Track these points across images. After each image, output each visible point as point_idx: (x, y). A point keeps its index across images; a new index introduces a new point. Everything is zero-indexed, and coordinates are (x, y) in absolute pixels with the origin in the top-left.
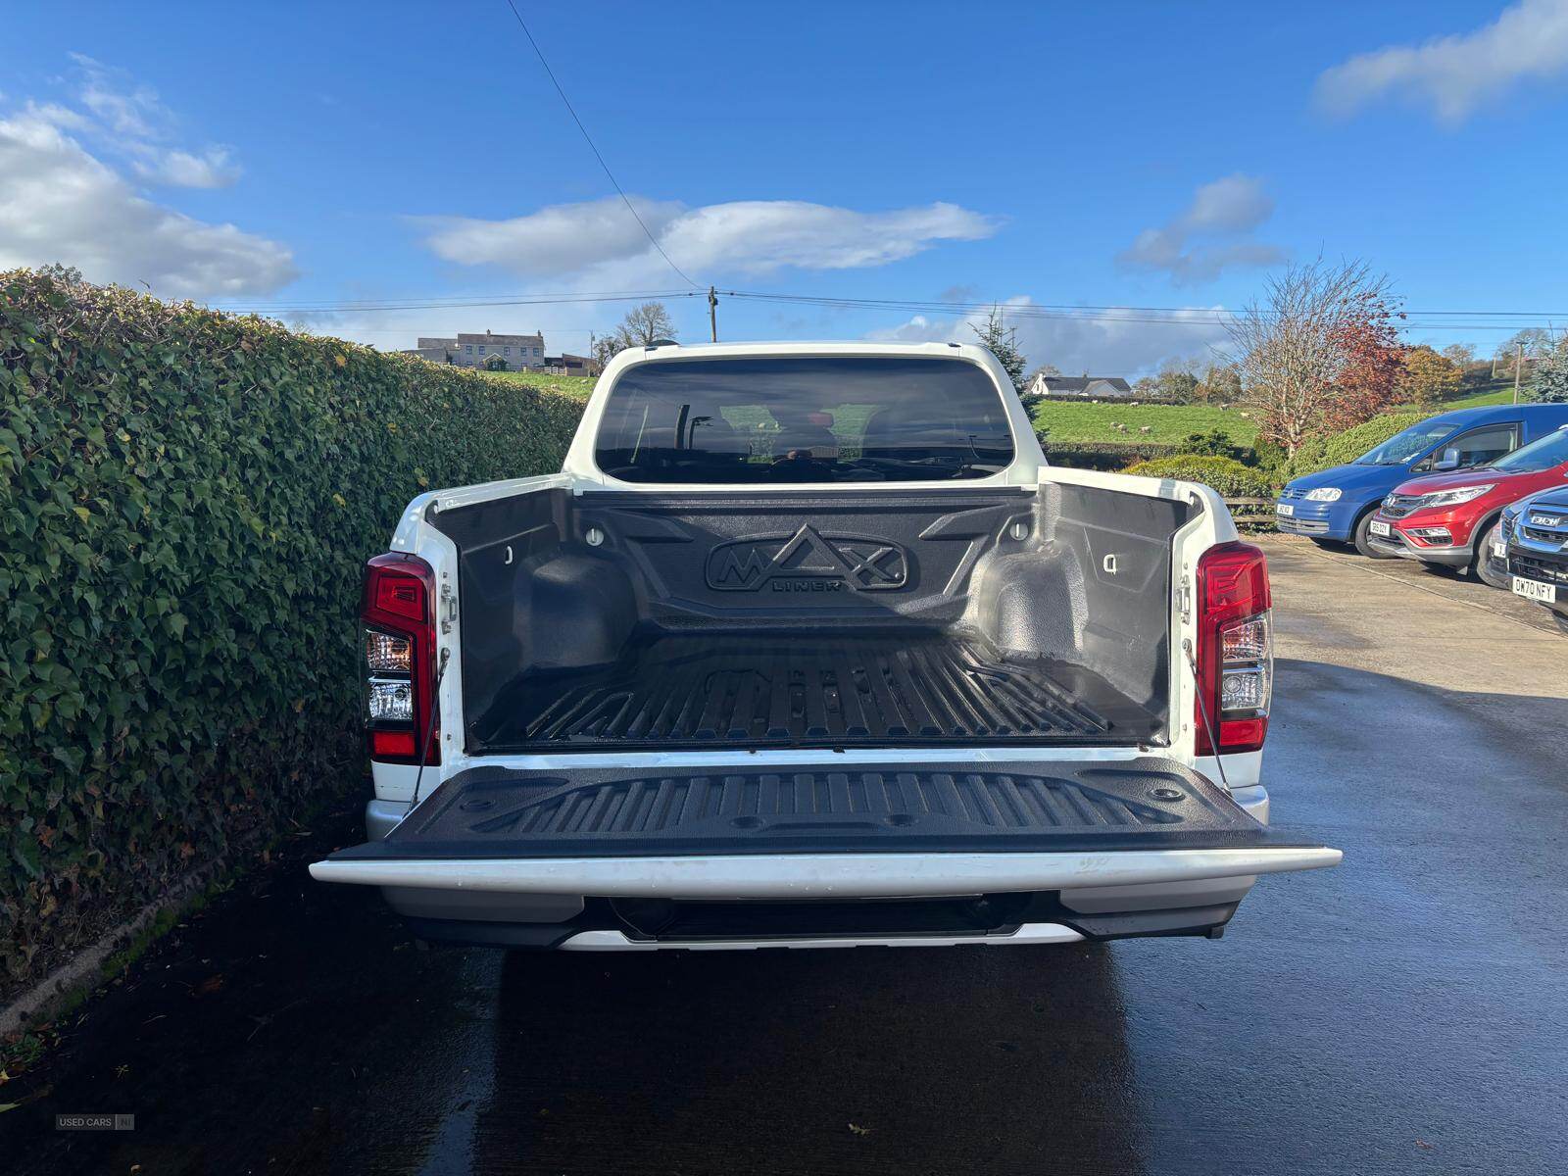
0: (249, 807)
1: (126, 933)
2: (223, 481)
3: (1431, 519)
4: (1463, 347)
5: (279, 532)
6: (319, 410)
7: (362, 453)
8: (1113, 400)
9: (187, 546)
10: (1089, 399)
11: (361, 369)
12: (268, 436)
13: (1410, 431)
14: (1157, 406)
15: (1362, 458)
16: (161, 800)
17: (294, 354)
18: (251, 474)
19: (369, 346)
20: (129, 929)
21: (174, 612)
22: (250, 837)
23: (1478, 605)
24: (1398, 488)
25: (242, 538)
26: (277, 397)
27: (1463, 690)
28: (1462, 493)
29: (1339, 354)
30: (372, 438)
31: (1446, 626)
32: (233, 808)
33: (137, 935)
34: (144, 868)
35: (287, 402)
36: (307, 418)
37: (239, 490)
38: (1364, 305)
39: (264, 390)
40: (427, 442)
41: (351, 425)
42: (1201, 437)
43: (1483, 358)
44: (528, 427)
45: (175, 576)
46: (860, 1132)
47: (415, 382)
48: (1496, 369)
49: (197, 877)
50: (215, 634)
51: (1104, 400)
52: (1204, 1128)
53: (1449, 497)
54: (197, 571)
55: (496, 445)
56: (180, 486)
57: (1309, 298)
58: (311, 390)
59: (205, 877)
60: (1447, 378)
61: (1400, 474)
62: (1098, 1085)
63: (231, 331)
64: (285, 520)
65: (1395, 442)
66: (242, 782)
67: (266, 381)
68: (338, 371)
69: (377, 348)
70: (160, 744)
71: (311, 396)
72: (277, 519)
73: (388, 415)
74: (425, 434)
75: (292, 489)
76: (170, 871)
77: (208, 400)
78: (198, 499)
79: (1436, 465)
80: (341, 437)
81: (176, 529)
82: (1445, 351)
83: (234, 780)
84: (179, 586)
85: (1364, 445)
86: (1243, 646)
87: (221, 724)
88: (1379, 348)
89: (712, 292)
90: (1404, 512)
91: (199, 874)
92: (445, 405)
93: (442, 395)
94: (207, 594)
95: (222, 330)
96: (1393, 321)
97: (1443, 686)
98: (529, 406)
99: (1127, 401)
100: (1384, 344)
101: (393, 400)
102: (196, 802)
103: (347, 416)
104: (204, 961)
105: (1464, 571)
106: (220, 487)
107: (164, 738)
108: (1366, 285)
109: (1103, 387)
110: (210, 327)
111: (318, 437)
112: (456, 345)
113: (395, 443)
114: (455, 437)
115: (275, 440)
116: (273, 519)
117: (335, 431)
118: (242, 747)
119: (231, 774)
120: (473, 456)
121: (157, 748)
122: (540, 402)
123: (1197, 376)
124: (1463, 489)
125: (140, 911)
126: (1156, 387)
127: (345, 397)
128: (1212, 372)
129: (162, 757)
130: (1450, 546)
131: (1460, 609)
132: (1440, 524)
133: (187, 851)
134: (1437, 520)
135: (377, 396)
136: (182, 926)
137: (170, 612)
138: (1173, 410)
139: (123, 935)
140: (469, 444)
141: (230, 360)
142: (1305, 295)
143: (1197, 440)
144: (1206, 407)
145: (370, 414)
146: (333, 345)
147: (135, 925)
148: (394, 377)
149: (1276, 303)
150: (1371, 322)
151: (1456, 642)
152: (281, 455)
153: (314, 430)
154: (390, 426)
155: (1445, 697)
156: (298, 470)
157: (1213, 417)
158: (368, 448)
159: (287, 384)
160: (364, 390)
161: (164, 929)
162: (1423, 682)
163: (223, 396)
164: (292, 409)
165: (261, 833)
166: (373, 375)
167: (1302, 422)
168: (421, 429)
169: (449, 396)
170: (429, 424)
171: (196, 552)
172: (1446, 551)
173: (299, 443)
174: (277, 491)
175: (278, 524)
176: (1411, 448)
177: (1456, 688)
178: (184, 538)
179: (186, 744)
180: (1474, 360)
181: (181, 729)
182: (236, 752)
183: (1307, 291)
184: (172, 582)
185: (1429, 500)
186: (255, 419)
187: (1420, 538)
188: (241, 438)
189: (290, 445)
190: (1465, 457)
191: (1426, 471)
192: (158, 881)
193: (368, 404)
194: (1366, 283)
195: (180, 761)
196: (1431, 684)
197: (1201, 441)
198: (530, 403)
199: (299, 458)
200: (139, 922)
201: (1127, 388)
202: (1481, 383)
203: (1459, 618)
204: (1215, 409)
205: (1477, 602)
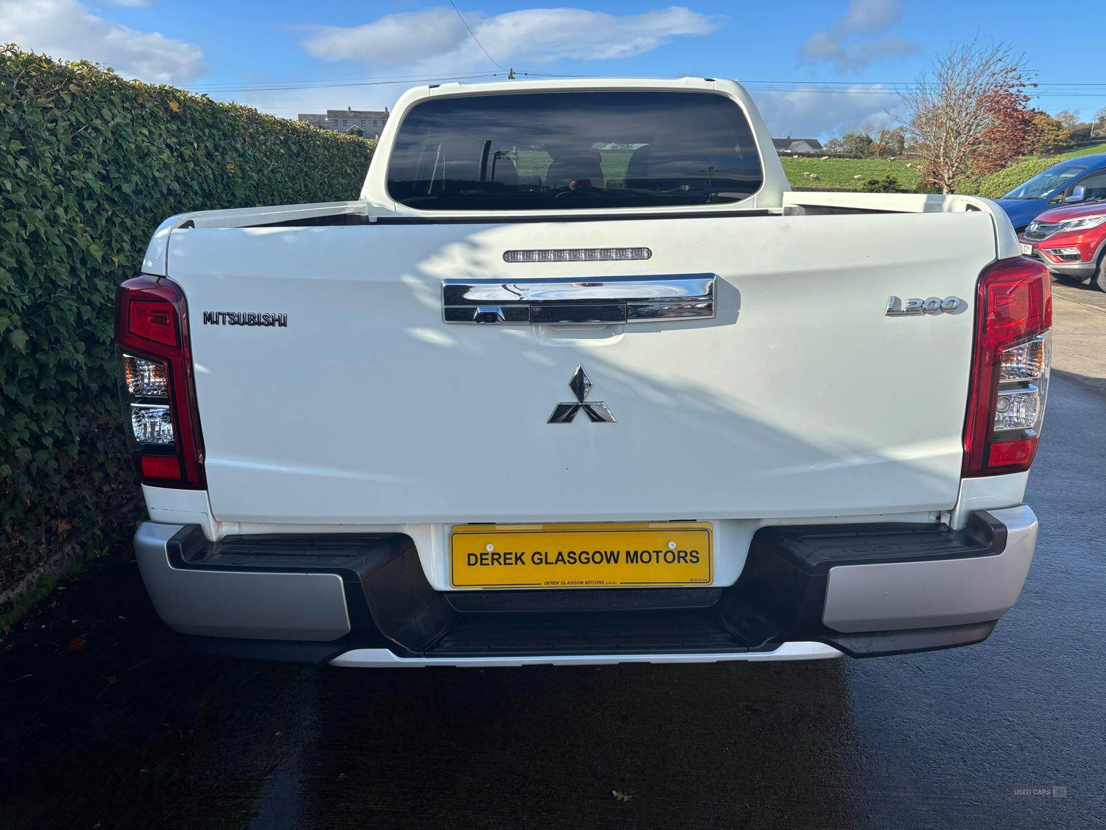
0: (121, 487)
1: (9, 598)
2: (60, 211)
3: (1065, 241)
4: (1071, 112)
5: (122, 256)
6: (153, 149)
7: (203, 190)
8: (808, 155)
9: (27, 270)
10: (791, 155)
11: (197, 115)
12: (104, 172)
13: (1048, 172)
14: (841, 159)
15: (1007, 195)
16: (28, 488)
17: (125, 98)
18: (89, 205)
19: (204, 95)
20: (12, 595)
21: (16, 327)
22: (125, 509)
23: (1100, 308)
24: (1039, 216)
25: (83, 262)
26: (109, 135)
27: (1099, 377)
28: (1090, 220)
29: (985, 116)
30: (211, 176)
31: (1078, 325)
32: (106, 488)
33: (19, 599)
34: (21, 542)
35: (120, 140)
36: (144, 156)
37: (78, 219)
38: (1006, 78)
39: (96, 129)
40: (266, 182)
41: (191, 165)
42: (877, 182)
43: (1084, 121)
44: (358, 172)
45: (15, 297)
46: (623, 799)
47: (251, 130)
48: (1094, 129)
49: (76, 546)
50: (63, 348)
51: (803, 155)
52: (934, 795)
53: (1080, 223)
54: (39, 292)
55: (330, 186)
56: (12, 215)
57: (966, 70)
58: (146, 132)
59: (83, 545)
60: (1058, 136)
61: (1041, 205)
62: (835, 750)
63: (57, 74)
64: (127, 247)
65: (1033, 182)
66: (108, 468)
67: (98, 122)
68: (174, 117)
69: (211, 97)
70: (23, 442)
71: (146, 136)
72: (119, 246)
73: (226, 156)
74: (263, 175)
75: (132, 219)
76: (49, 542)
77: (36, 136)
78: (31, 228)
79: (1067, 198)
80: (181, 175)
81: (10, 255)
82: (1058, 115)
83: (102, 466)
84: (19, 305)
85: (1010, 185)
86: (1015, 365)
87: (84, 421)
88: (1016, 110)
89: (511, 73)
90: (1043, 236)
91: (77, 543)
92: (282, 151)
93: (278, 142)
94: (49, 312)
95: (50, 73)
96: (1027, 91)
97: (1082, 374)
98: (358, 154)
99: (820, 156)
100: (1020, 108)
101: (230, 143)
102: (67, 485)
103: (187, 157)
104: (74, 622)
105: (1088, 282)
106: (56, 216)
107: (26, 436)
108: (1009, 62)
109: (801, 146)
110: (37, 70)
111: (157, 174)
112: (326, 119)
113: (234, 182)
114: (292, 179)
115: (112, 175)
116: (115, 245)
117: (173, 170)
118: (110, 439)
119: (98, 462)
120: (309, 194)
121: (19, 445)
122: (368, 151)
123: (872, 137)
124: (1091, 217)
125: (22, 579)
126: (841, 146)
127: (182, 140)
128: (884, 133)
129: (23, 454)
130: (1078, 262)
131: (1087, 312)
132: (1071, 245)
133: (63, 526)
134: (1069, 243)
135: (214, 140)
136: (61, 588)
137: (12, 328)
138: (853, 163)
139: (7, 600)
140: (305, 185)
141: (59, 102)
142: (963, 69)
143: (874, 184)
144: (878, 160)
145: (209, 156)
146: (167, 92)
147: (18, 590)
148: (230, 124)
149: (941, 76)
150: (1011, 90)
151: (1087, 338)
152: (119, 188)
153: (150, 167)
154: (228, 167)
155: (1086, 383)
156: (137, 203)
157: (883, 167)
158: (208, 185)
159: (118, 124)
160: (201, 133)
161: (45, 591)
162: (1066, 370)
163: (53, 132)
164: (125, 147)
165: (135, 506)
166: (209, 121)
167: (954, 169)
168: (260, 171)
169: (285, 143)
170: (268, 166)
171: (35, 274)
172: (1075, 265)
173: (136, 178)
174: (117, 220)
175: (120, 250)
176: (1046, 187)
177: (1094, 375)
178: (19, 262)
179: (48, 441)
180: (1077, 123)
181: (41, 429)
182: (103, 443)
183: (964, 66)
184: (12, 303)
185: (1063, 226)
186: (89, 155)
187: (1055, 256)
188: (75, 173)
189: (128, 181)
190: (1088, 193)
191: (1058, 204)
192: (38, 552)
193: (206, 147)
194: (1009, 60)
195: (42, 456)
196: (1074, 372)
197: (876, 185)
198: (360, 152)
199: (138, 192)
200: (22, 587)
201: (819, 146)
202: (1082, 140)
203: (1085, 318)
204: (884, 161)
205: (1098, 305)
